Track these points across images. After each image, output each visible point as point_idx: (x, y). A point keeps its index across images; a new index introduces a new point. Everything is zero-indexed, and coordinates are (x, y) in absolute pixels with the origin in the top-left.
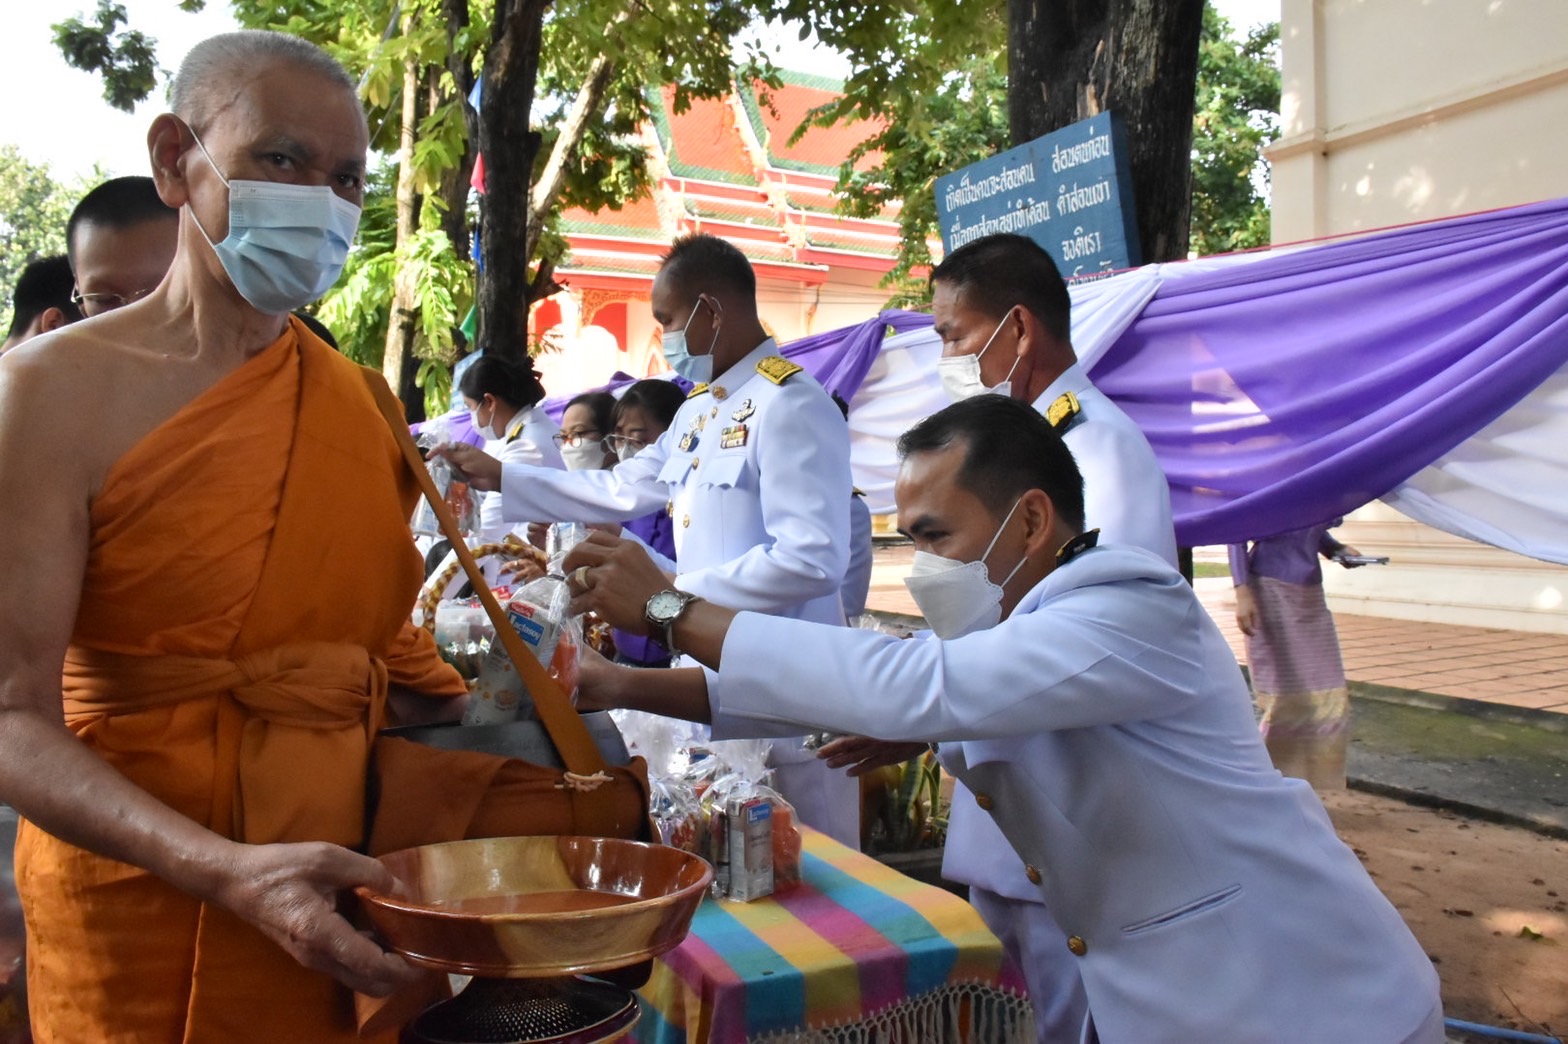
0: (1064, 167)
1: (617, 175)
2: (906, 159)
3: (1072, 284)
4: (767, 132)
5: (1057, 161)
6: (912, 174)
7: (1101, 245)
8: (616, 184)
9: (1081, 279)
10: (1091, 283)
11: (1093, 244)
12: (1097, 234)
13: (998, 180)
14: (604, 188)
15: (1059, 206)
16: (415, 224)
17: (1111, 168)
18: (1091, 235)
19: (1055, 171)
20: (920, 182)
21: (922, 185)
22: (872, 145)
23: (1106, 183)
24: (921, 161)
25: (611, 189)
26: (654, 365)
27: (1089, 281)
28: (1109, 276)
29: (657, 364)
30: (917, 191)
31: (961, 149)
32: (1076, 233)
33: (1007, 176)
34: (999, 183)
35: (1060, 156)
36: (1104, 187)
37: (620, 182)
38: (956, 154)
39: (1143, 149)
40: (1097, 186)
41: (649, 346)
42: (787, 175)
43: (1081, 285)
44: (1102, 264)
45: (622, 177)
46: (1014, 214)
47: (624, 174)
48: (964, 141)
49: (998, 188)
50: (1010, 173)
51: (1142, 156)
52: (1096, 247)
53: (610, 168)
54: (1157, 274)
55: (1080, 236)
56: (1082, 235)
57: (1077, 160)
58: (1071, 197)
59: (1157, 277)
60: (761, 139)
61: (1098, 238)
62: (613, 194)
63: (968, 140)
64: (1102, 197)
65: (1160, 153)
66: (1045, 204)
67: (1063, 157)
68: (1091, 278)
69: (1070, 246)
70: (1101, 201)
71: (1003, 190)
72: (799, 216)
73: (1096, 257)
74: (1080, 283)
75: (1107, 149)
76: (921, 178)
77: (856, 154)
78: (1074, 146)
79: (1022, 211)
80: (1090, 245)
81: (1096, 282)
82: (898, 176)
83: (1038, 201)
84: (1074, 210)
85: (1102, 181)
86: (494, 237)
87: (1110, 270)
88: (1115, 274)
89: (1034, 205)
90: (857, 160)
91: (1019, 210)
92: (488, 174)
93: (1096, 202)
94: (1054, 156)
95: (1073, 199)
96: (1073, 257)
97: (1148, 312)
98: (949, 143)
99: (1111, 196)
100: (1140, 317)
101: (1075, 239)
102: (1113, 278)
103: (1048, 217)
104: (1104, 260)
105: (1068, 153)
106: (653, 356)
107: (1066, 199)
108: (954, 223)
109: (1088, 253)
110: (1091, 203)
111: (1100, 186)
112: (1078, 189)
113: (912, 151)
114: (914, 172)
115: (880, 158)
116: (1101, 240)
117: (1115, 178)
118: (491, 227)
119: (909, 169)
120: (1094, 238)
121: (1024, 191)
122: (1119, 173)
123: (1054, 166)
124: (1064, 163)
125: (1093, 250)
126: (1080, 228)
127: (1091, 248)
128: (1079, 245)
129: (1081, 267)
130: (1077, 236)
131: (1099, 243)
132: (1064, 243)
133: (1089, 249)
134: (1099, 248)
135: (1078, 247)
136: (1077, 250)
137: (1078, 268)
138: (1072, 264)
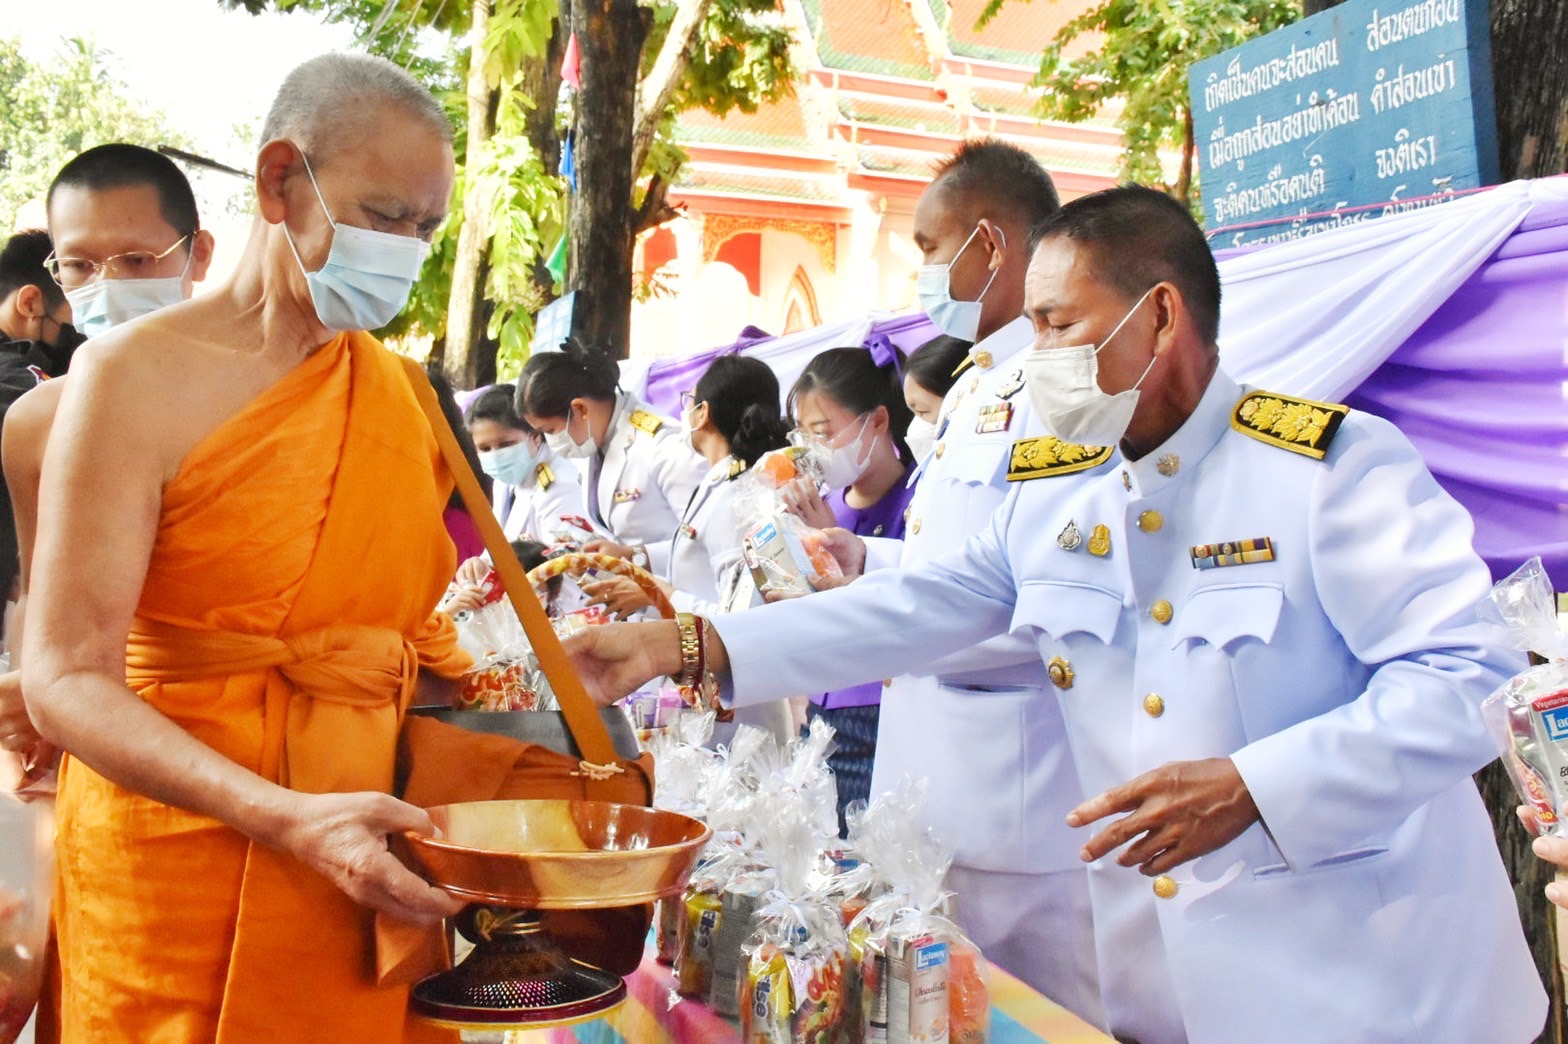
0: (1385, 42)
1: (751, 65)
2: (1134, 41)
3: (1388, 211)
4: (947, 7)
5: (1374, 33)
6: (1141, 62)
7: (1436, 154)
8: (749, 78)
9: (1403, 205)
10: (1418, 210)
11: (1425, 154)
12: (1431, 139)
13: (1283, 64)
14: (734, 83)
15: (1374, 100)
16: (491, 126)
17: (1460, 39)
18: (1421, 141)
19: (1371, 48)
20: (1152, 72)
21: (1154, 77)
22: (1088, 23)
23: (1450, 64)
24: (1154, 45)
25: (743, 84)
26: (794, 314)
27: (1415, 207)
28: (1446, 200)
29: (799, 312)
30: (1147, 85)
31: (1209, 26)
32: (1398, 138)
33: (1297, 59)
34: (1284, 69)
35: (1380, 26)
36: (1446, 69)
37: (755, 75)
38: (1202, 32)
39: (1511, 9)
40: (1436, 68)
41: (789, 290)
42: (974, 66)
43: (1404, 213)
44: (1436, 182)
45: (757, 69)
46: (1304, 112)
47: (761, 64)
48: (1213, 14)
49: (1282, 75)
50: (1301, 53)
51: (1508, 19)
52: (1429, 157)
53: (741, 56)
54: (1526, 195)
55: (1404, 141)
56: (1409, 141)
57: (1406, 31)
58: (1393, 86)
59: (1525, 200)
60: (939, 17)
61: (1432, 145)
62: (745, 90)
63: (1221, 13)
64: (1443, 84)
65: (1539, 14)
66: (1352, 98)
67: (1384, 28)
68: (1418, 203)
69: (1388, 157)
70: (1440, 90)
71: (1290, 79)
72: (987, 120)
73: (1428, 172)
74: (1401, 209)
75: (1456, 12)
76: (1153, 67)
77: (1066, 35)
78: (1403, 9)
79: (1317, 108)
80: (1418, 155)
81: (1425, 209)
82: (1122, 64)
83: (1342, 93)
84: (1397, 105)
85: (1444, 60)
86: (590, 146)
87: (1449, 190)
88: (1456, 197)
89: (1336, 99)
90: (1065, 44)
91: (1313, 106)
92: (584, 61)
93: (1432, 92)
94: (1369, 27)
95: (1397, 88)
96: (1391, 174)
97: (1506, 251)
98: (1193, 18)
99: (1456, 82)
100: (1493, 259)
101: (1396, 146)
102: (1452, 203)
103: (1357, 117)
104: (1439, 178)
105: (1392, 21)
106: (794, 302)
107: (1385, 90)
108: (1217, 126)
109: (1415, 167)
110: (1425, 94)
111: (1439, 69)
112: (1404, 74)
113: (1142, 30)
114: (1144, 59)
115: (1098, 40)
116: (1436, 147)
117: (1465, 54)
118: (588, 132)
119: (1137, 54)
120: (1426, 146)
121: (1321, 79)
122: (1472, 46)
123: (1369, 42)
124: (1386, 37)
125: (1423, 162)
126: (1404, 132)
127: (1420, 160)
128: (1403, 155)
129: (1403, 187)
130: (1399, 143)
131: (1433, 152)
132: (1378, 153)
133: (1417, 161)
134: (1433, 159)
135: (1401, 159)
136: (1398, 162)
137: (1399, 189)
138: (1392, 182)
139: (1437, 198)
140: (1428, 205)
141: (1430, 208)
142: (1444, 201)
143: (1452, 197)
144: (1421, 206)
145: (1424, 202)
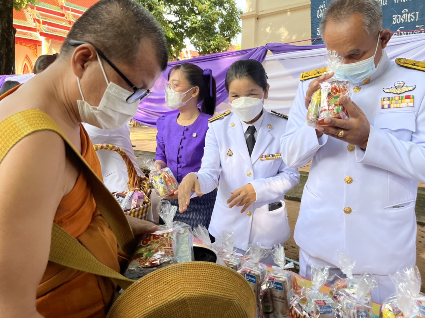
3: (395, 34)
7: (418, 18)
9: (402, 33)
10: (408, 35)
11: (414, 18)
12: (417, 13)
18: (413, 13)
27: (407, 34)
28: (421, 32)
29: (27, 67)
32: (403, 12)
42: (72, 9)
44: (417, 26)
52: (416, 18)
55: (406, 13)
56: (408, 13)
61: (417, 15)
68: (409, 32)
69: (398, 17)
73: (415, 23)
74: (401, 34)
80: (411, 17)
81: (411, 35)
84: (404, 1)
87: (422, 29)
96: (398, 23)
101: (402, 14)
103: (386, 4)
104: (418, 25)
108: (322, 4)
109: (409, 21)
116: (419, 16)
120: (415, 15)
125: (412, 20)
126: (406, 10)
127: (412, 19)
128: (404, 17)
129: (403, 27)
130: (403, 13)
131: (417, 17)
132: (394, 16)
133: (410, 19)
134: (417, 19)
135: (403, 18)
136: (402, 19)
137: (401, 28)
138: (397, 26)
139: (417, 31)
140: (412, 33)
141: (414, 34)
142: (419, 33)
143: (423, 32)
144: (410, 34)
145: (411, 32)
